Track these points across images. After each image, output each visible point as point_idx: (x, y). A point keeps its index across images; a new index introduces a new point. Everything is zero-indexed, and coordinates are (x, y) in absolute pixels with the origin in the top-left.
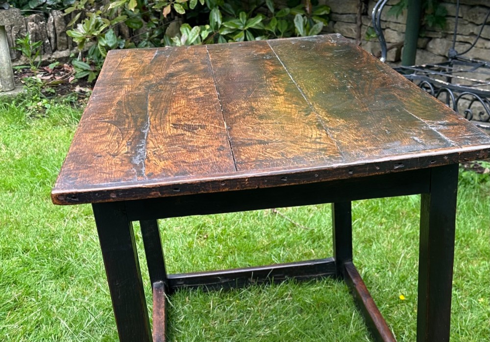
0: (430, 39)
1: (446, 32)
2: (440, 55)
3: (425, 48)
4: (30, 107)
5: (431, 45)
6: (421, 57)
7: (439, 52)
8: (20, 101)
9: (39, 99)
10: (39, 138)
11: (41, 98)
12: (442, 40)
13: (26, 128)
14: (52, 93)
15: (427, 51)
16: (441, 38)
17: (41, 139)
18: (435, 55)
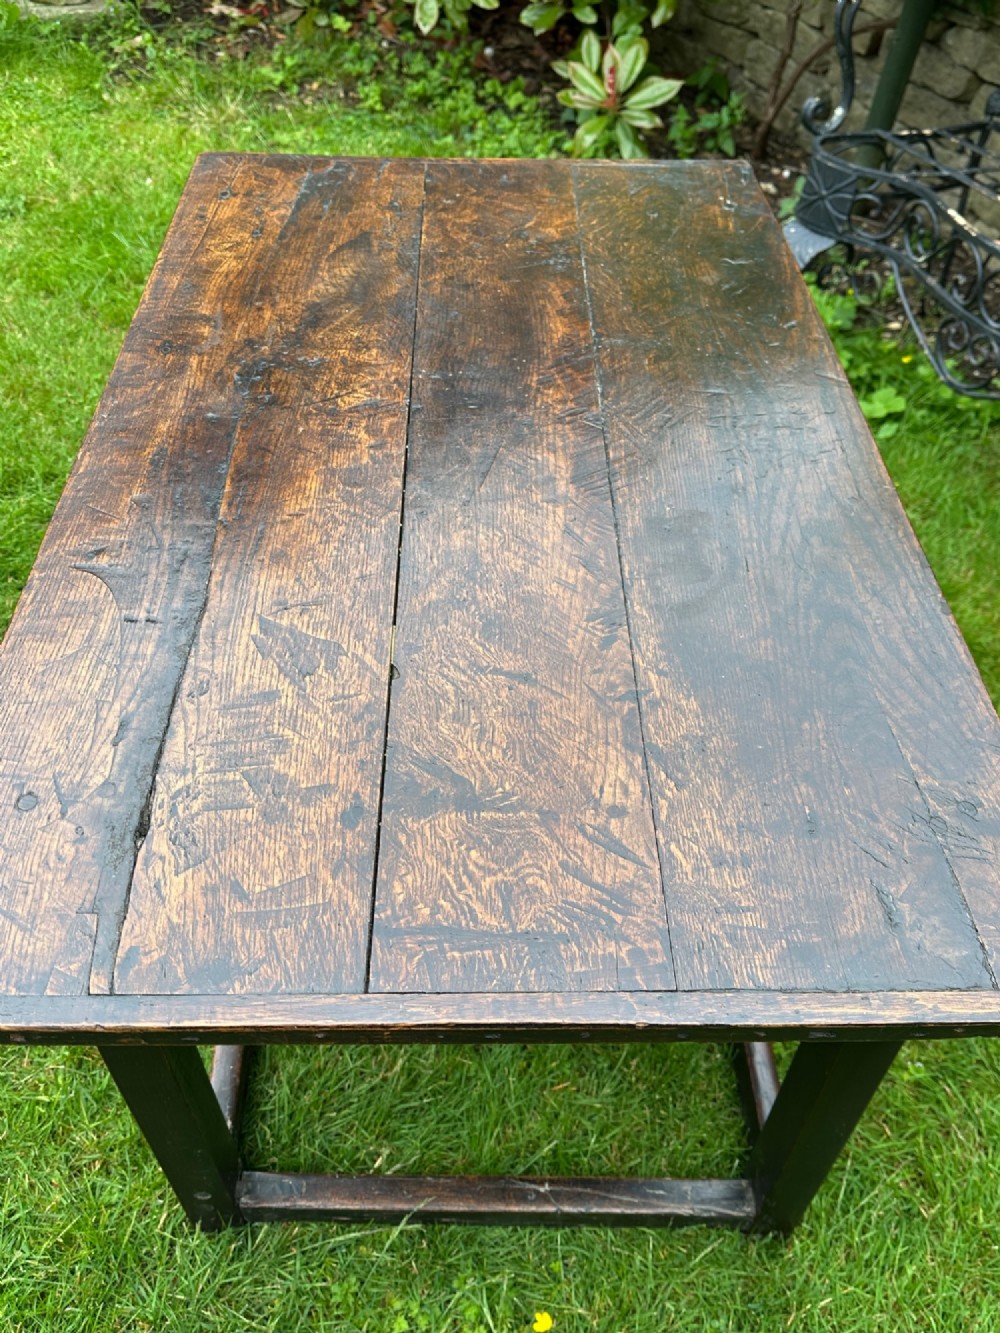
0: (952, 25)
1: (990, 18)
2: (965, 67)
3: (936, 42)
4: (117, 48)
5: (950, 39)
6: (923, 62)
7: (966, 60)
8: (98, 31)
9: (136, 29)
10: (123, 141)
11: (142, 28)
12: (978, 34)
13: (99, 110)
14: (165, 14)
15: (939, 48)
16: (977, 30)
17: (126, 145)
18: (953, 65)
